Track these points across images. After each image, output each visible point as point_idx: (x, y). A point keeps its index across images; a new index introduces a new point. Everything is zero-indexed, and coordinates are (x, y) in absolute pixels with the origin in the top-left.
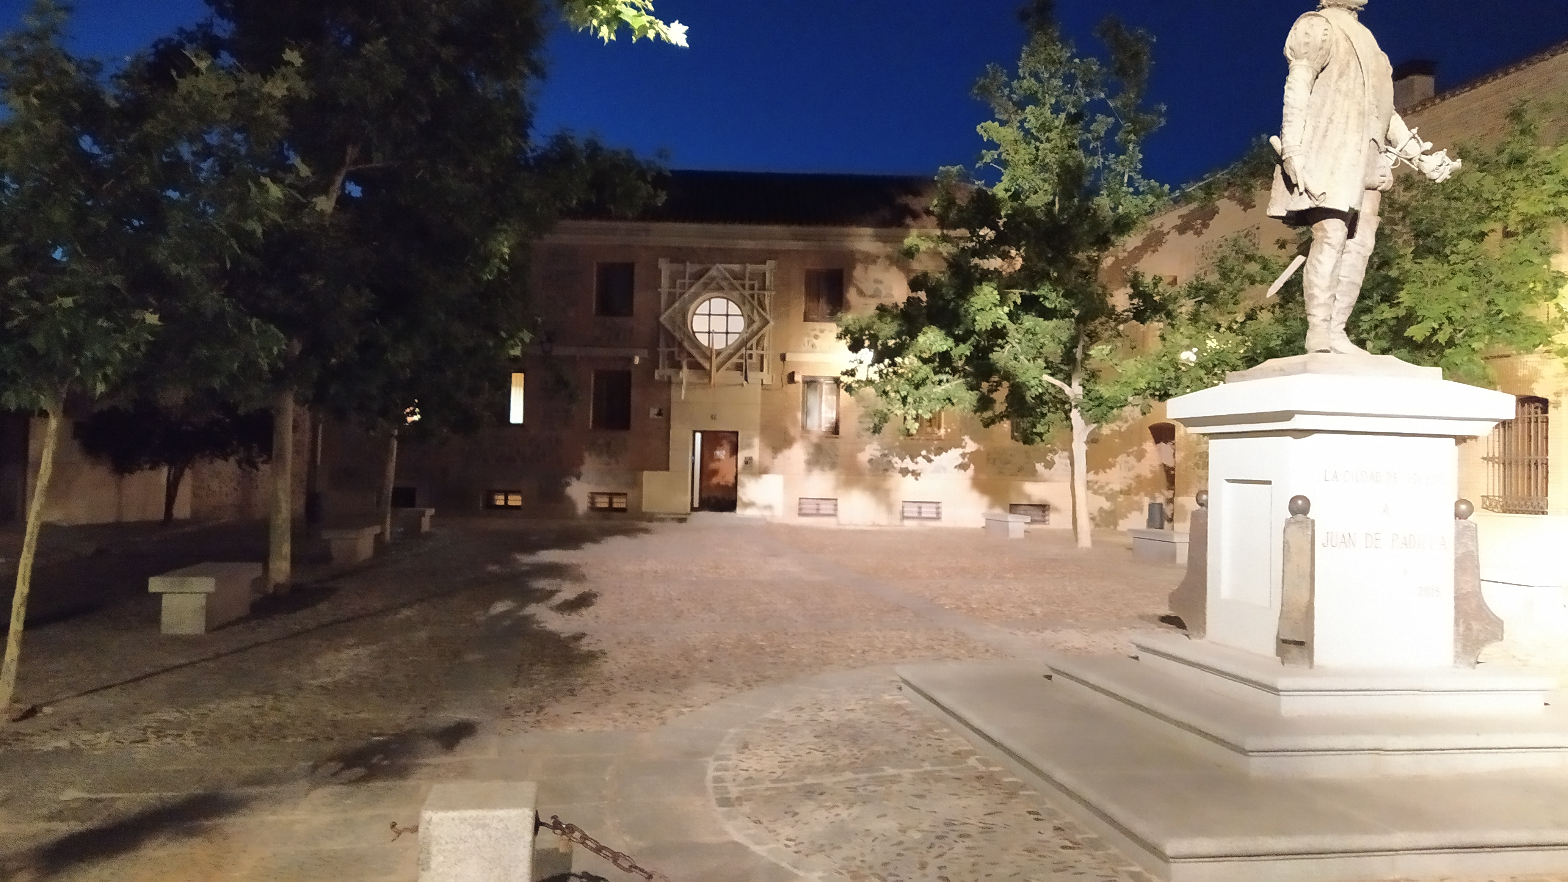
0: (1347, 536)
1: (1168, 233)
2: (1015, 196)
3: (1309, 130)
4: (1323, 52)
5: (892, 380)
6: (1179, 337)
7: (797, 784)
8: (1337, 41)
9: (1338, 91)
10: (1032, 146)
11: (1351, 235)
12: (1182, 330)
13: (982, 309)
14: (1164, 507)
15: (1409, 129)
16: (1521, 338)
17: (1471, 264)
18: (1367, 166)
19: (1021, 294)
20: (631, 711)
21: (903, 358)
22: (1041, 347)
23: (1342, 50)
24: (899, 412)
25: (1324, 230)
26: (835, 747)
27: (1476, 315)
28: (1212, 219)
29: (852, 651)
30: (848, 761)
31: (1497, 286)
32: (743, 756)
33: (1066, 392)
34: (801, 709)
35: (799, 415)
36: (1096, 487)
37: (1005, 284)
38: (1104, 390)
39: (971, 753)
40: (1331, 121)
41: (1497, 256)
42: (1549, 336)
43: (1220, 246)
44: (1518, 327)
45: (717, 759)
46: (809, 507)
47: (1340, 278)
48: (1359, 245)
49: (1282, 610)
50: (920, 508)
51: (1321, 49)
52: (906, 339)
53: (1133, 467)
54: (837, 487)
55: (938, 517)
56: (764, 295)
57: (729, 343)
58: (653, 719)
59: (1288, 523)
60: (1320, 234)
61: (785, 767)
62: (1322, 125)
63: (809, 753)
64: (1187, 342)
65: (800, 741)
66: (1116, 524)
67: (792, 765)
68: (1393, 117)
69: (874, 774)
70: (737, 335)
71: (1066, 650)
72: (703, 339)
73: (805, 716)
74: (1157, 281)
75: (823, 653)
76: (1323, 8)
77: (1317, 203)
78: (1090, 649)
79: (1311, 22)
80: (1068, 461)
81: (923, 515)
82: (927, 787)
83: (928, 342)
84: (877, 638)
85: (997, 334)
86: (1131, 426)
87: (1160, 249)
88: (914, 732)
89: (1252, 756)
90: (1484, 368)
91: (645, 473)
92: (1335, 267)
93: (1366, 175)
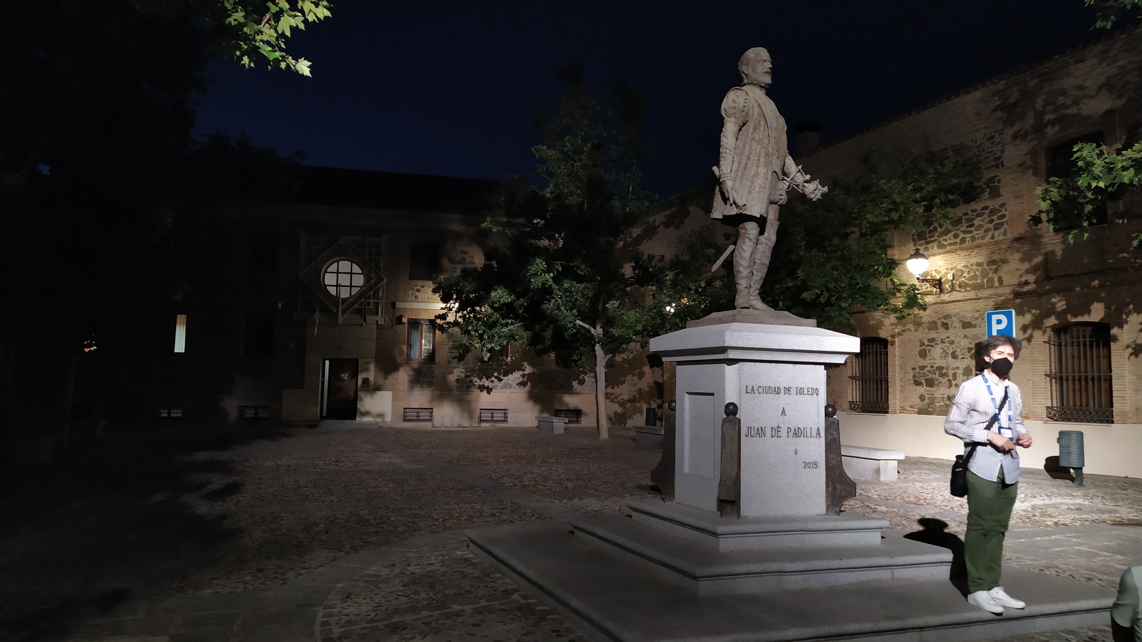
0: (760, 429)
1: (658, 227)
2: (558, 197)
3: (736, 164)
4: (744, 114)
5: (472, 322)
6: (663, 296)
7: (386, 623)
8: (753, 106)
9: (753, 139)
10: (569, 164)
11: (762, 232)
12: (665, 291)
13: (534, 274)
14: (656, 410)
15: (797, 166)
16: (870, 301)
17: (839, 253)
18: (771, 188)
19: (561, 264)
20: (259, 575)
21: (481, 307)
22: (575, 301)
23: (755, 113)
24: (477, 346)
25: (745, 229)
26: (417, 593)
27: (843, 285)
28: (686, 219)
29: (436, 520)
30: (425, 603)
31: (856, 267)
32: (346, 604)
33: (592, 332)
34: (394, 565)
35: (405, 348)
36: (612, 397)
37: (550, 257)
38: (616, 332)
39: (516, 590)
40: (749, 158)
41: (856, 248)
42: (887, 300)
43: (691, 237)
44: (868, 294)
45: (325, 608)
46: (412, 415)
47: (756, 260)
48: (766, 239)
49: (720, 480)
50: (493, 414)
51: (743, 111)
52: (482, 294)
53: (637, 383)
54: (432, 400)
55: (505, 420)
56: (380, 259)
57: (352, 294)
58: (277, 580)
59: (724, 421)
60: (743, 231)
61: (378, 610)
62: (744, 161)
63: (397, 598)
64: (667, 300)
65: (392, 590)
66: (625, 423)
67: (383, 609)
68: (787, 158)
69: (446, 611)
70: (359, 288)
71: (587, 512)
72: (333, 291)
73: (396, 571)
74: (651, 257)
75: (414, 523)
76: (745, 85)
77: (741, 211)
78: (603, 511)
79: (737, 94)
80: (594, 380)
81: (495, 419)
82: (482, 617)
83: (497, 296)
84: (455, 510)
85: (546, 292)
86: (635, 355)
87: (653, 237)
88: (476, 577)
89: (701, 581)
90: (848, 320)
91: (285, 391)
92: (752, 253)
93: (770, 194)
